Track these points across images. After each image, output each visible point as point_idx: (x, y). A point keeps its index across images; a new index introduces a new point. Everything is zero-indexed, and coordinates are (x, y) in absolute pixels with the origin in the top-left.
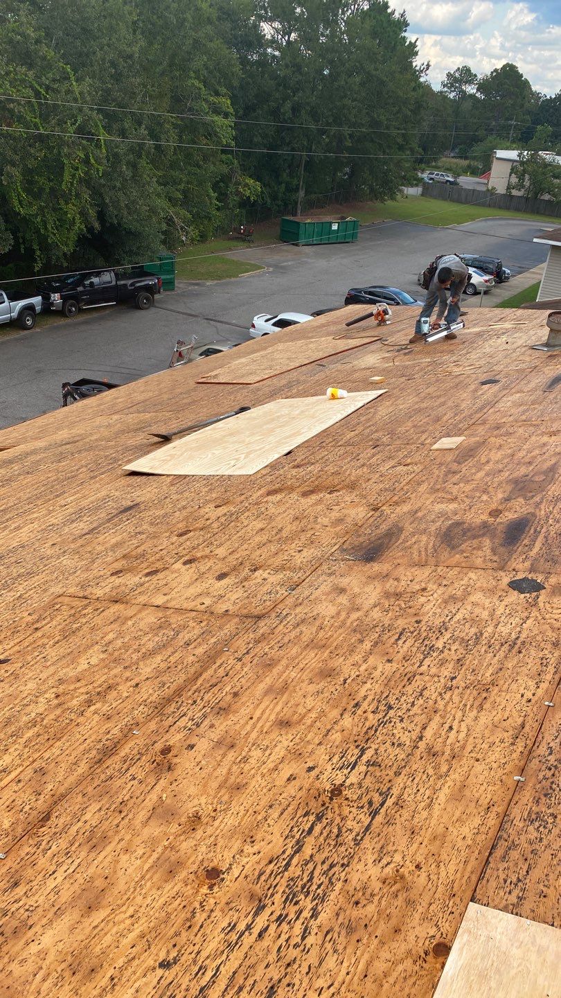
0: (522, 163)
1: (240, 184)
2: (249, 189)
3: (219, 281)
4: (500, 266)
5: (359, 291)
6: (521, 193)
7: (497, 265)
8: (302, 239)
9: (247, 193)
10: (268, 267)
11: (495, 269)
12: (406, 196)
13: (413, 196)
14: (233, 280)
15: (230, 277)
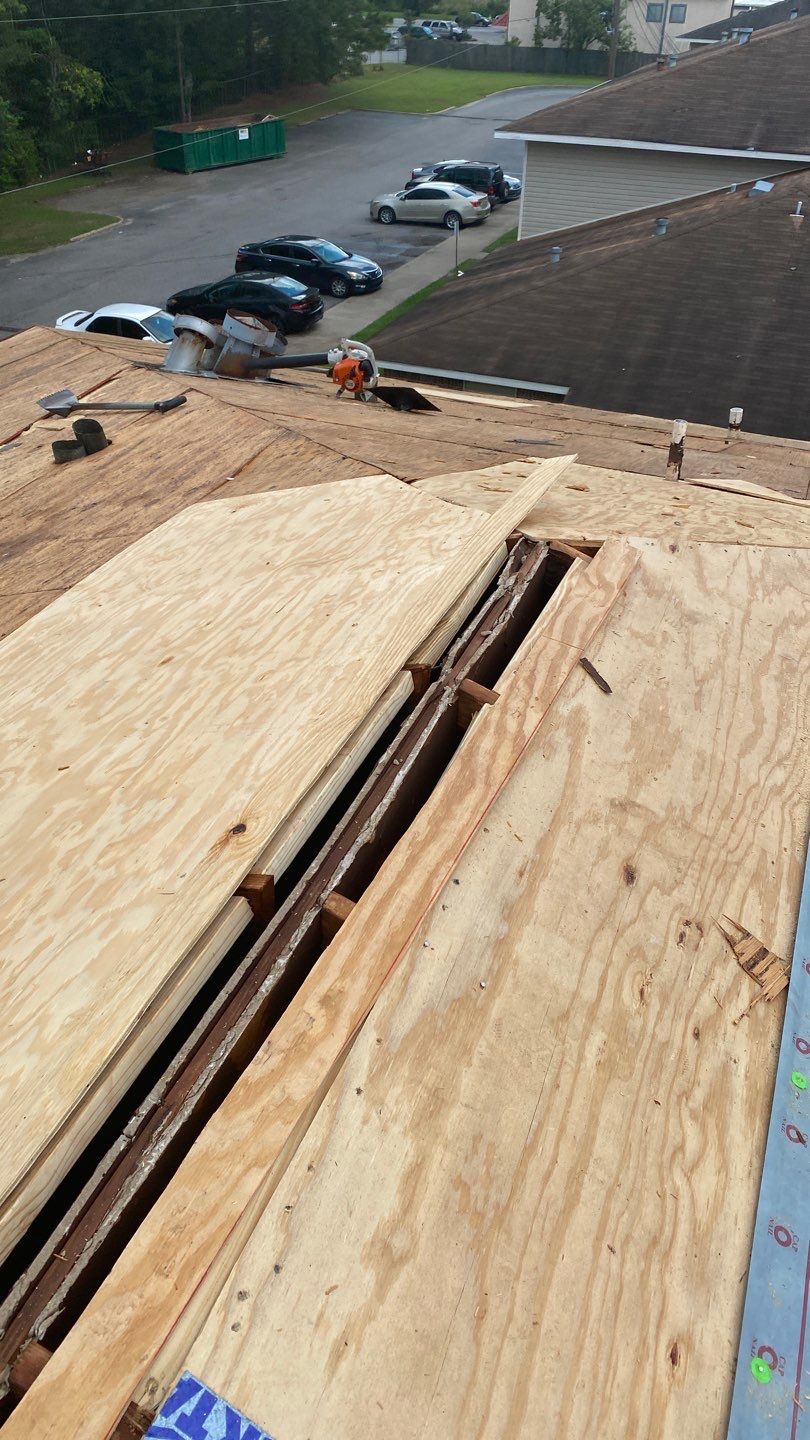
1: (66, 78)
2: (83, 85)
3: (34, 255)
4: (499, 176)
5: (254, 248)
6: (556, 44)
7: (492, 174)
8: (191, 162)
9: (81, 92)
10: (126, 217)
11: (491, 181)
12: (379, 68)
13: (392, 66)
14: (59, 248)
15: (54, 243)
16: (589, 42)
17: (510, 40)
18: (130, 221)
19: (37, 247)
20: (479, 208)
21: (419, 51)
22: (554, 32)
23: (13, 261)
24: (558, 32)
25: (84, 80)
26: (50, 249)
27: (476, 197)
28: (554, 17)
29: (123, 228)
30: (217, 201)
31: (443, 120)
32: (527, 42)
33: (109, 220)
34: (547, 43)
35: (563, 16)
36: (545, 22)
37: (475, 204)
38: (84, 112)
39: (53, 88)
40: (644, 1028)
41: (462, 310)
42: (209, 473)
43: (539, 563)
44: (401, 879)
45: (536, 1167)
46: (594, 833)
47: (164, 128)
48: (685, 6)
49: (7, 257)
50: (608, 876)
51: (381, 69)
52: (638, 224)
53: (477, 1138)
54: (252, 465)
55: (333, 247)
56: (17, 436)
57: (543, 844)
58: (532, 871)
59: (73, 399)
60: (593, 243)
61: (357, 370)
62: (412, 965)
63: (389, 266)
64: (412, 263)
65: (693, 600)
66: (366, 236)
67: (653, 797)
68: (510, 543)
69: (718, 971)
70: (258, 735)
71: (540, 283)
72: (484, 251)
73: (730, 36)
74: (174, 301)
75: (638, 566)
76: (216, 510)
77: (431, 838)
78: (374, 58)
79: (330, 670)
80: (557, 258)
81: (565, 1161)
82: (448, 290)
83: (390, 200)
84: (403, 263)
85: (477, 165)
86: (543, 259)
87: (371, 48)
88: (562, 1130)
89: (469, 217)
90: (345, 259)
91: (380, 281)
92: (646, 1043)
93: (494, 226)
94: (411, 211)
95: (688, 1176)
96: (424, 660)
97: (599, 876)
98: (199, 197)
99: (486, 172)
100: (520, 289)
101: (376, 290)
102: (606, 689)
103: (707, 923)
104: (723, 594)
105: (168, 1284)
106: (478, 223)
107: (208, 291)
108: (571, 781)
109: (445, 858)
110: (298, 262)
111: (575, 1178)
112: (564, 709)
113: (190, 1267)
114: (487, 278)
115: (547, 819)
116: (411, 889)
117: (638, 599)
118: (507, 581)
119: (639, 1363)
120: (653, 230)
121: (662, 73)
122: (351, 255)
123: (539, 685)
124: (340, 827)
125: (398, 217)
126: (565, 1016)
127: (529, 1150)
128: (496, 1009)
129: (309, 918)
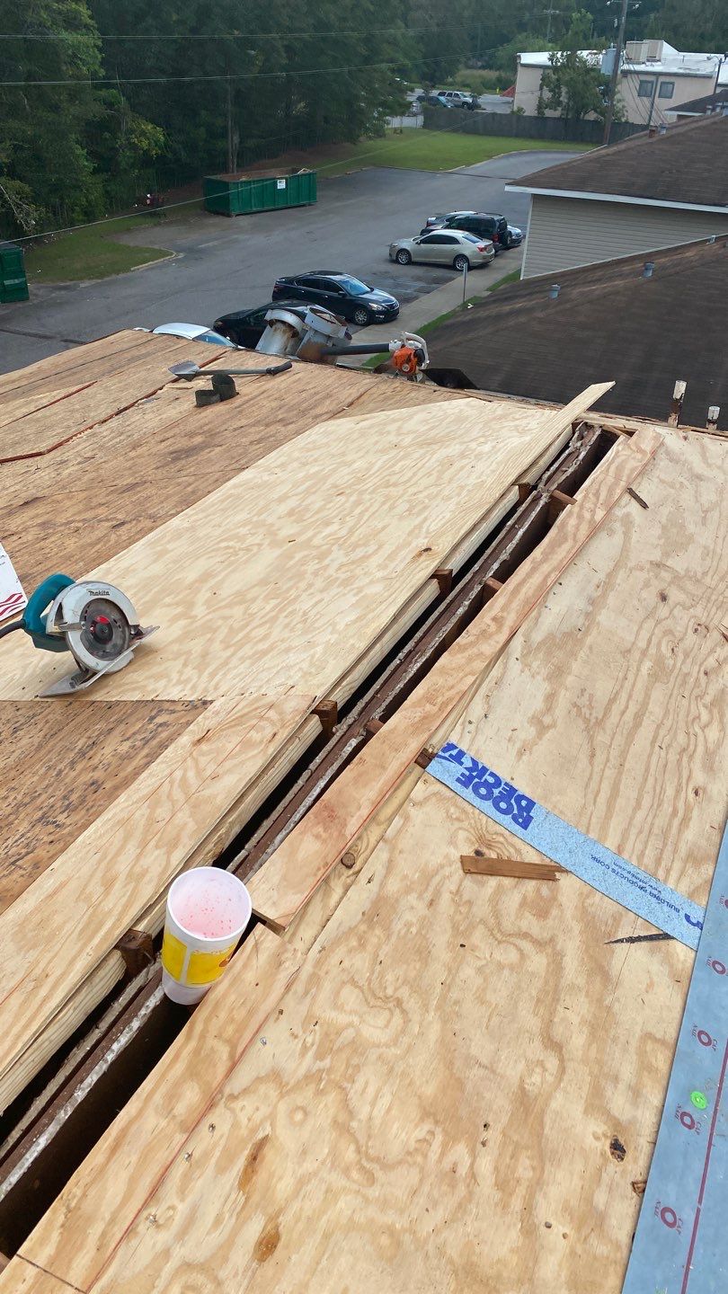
0: (555, 69)
1: (132, 132)
2: (147, 138)
3: (100, 281)
4: (503, 225)
5: (290, 281)
6: (557, 113)
7: (498, 224)
8: (235, 206)
9: (145, 144)
10: (178, 252)
11: (496, 230)
12: (399, 131)
13: (411, 129)
14: (121, 276)
15: (118, 272)
16: (586, 113)
17: (515, 109)
18: (181, 256)
19: (102, 275)
20: (485, 253)
21: (435, 118)
22: (555, 103)
23: (82, 285)
24: (559, 103)
25: (148, 135)
26: (114, 277)
27: (482, 244)
28: (555, 90)
29: (177, 261)
30: (258, 240)
31: (455, 176)
32: (530, 111)
33: (162, 254)
34: (548, 113)
35: (564, 90)
36: (547, 95)
37: (481, 250)
38: (146, 161)
39: (122, 141)
40: (674, 665)
41: (470, 336)
42: (328, 406)
43: (595, 437)
44: (529, 575)
45: (616, 709)
46: (643, 576)
47: (213, 177)
48: (673, 84)
49: (79, 282)
50: (651, 596)
51: (401, 131)
52: (626, 268)
53: (583, 691)
54: (361, 400)
55: (356, 282)
56: (154, 393)
57: (609, 575)
58: (607, 585)
59: (196, 368)
60: (589, 282)
61: (412, 356)
62: (539, 615)
63: (405, 300)
64: (425, 298)
65: (698, 467)
66: (385, 275)
67: (678, 563)
68: (574, 425)
69: (718, 649)
70: (423, 516)
71: (540, 315)
72: (487, 290)
73: (713, 110)
74: (220, 323)
75: (662, 444)
76: (343, 425)
77: (545, 559)
78: (396, 122)
79: (462, 488)
80: (555, 295)
81: (633, 709)
82: (459, 319)
83: (408, 244)
84: (416, 298)
85: (483, 215)
86: (542, 296)
87: (394, 114)
88: (630, 696)
89: (474, 261)
90: (367, 292)
91: (397, 312)
92: (676, 671)
93: (499, 268)
94: (426, 254)
95: (703, 728)
96: (527, 480)
97: (644, 594)
98: (241, 237)
99: (492, 221)
100: (522, 319)
101: (392, 320)
102: (645, 506)
103: (711, 627)
104: (719, 468)
105: (436, 709)
106: (483, 266)
107: (249, 316)
108: (625, 549)
109: (554, 570)
110: (327, 294)
111: (638, 718)
112: (619, 512)
113: (445, 704)
114: (494, 310)
115: (612, 564)
116: (536, 580)
117: (663, 462)
118: (574, 444)
119: (678, 792)
120: (641, 273)
121: (654, 139)
122: (372, 290)
123: (602, 497)
124: (488, 551)
125: (414, 259)
126: (629, 651)
127: (612, 701)
128: (589, 640)
129: (477, 588)
